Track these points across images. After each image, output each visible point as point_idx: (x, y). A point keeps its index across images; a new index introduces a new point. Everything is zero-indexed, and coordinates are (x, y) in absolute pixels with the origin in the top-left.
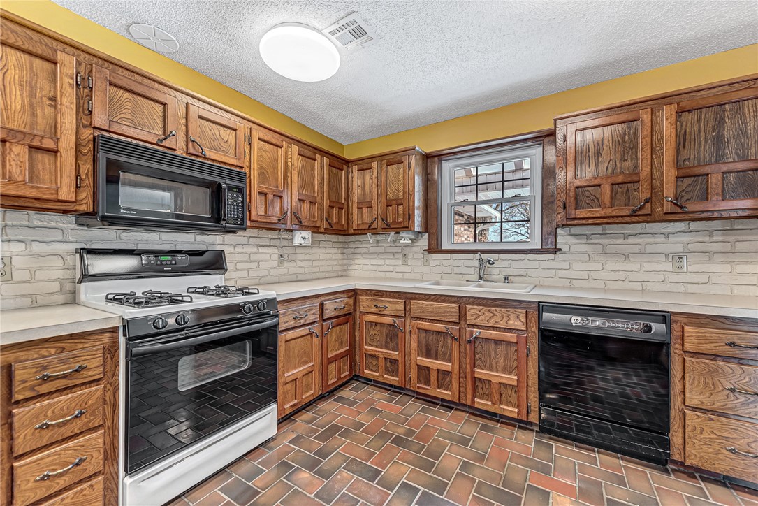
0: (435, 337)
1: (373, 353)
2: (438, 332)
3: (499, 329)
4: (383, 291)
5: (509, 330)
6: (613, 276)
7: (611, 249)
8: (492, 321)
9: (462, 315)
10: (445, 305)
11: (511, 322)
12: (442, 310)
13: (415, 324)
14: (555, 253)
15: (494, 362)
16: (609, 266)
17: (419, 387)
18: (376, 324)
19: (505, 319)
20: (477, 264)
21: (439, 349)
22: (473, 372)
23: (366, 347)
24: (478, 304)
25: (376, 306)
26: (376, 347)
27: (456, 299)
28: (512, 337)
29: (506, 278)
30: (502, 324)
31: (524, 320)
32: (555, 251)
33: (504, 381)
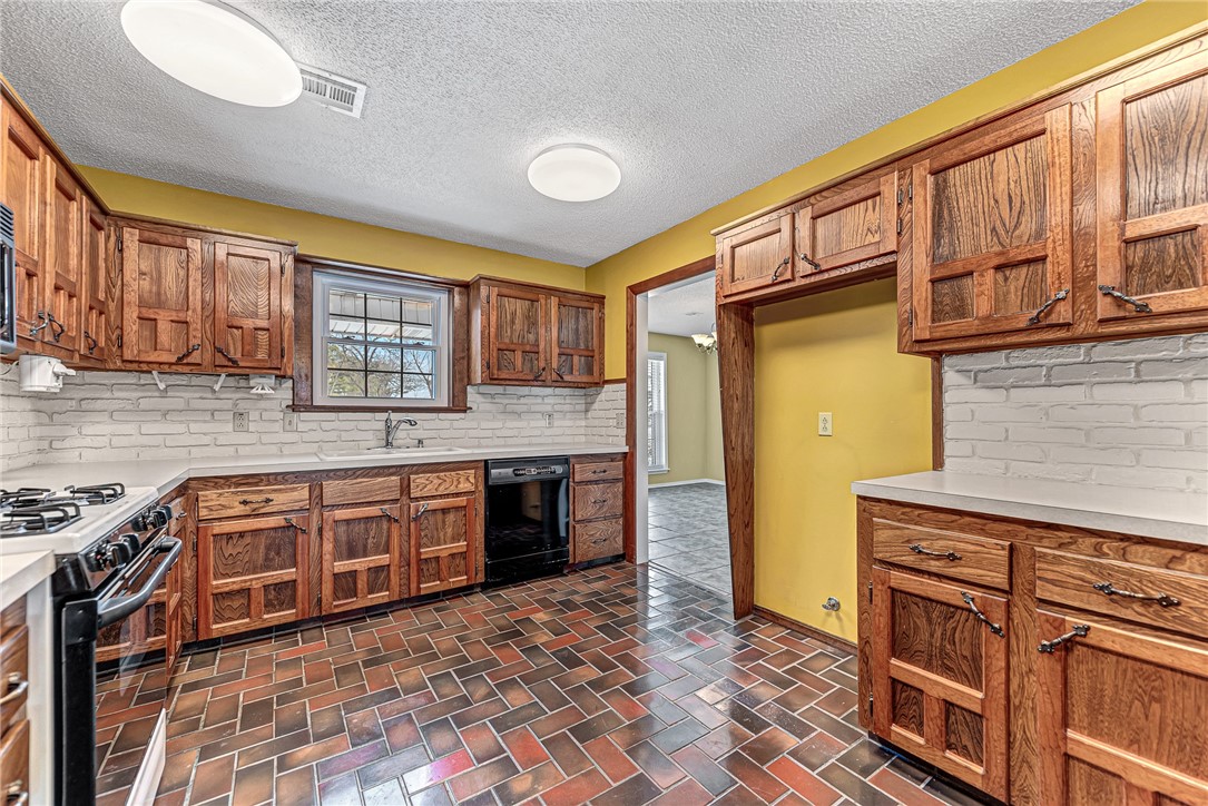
0: (362, 525)
1: (236, 587)
2: (367, 518)
3: (447, 496)
4: (258, 475)
5: (457, 495)
6: (510, 433)
7: (509, 408)
8: (442, 488)
9: (405, 488)
10: (380, 479)
11: (461, 486)
12: (377, 487)
13: (329, 516)
14: (465, 411)
15: (442, 534)
16: (509, 424)
17: (336, 606)
18: (242, 534)
19: (455, 483)
20: (382, 425)
21: (370, 541)
22: (419, 554)
23: (214, 583)
24: (423, 472)
25: (245, 503)
26: (242, 574)
27: (394, 470)
28: (462, 501)
29: (420, 442)
30: (453, 489)
31: (472, 480)
32: (465, 410)
33: (455, 551)
